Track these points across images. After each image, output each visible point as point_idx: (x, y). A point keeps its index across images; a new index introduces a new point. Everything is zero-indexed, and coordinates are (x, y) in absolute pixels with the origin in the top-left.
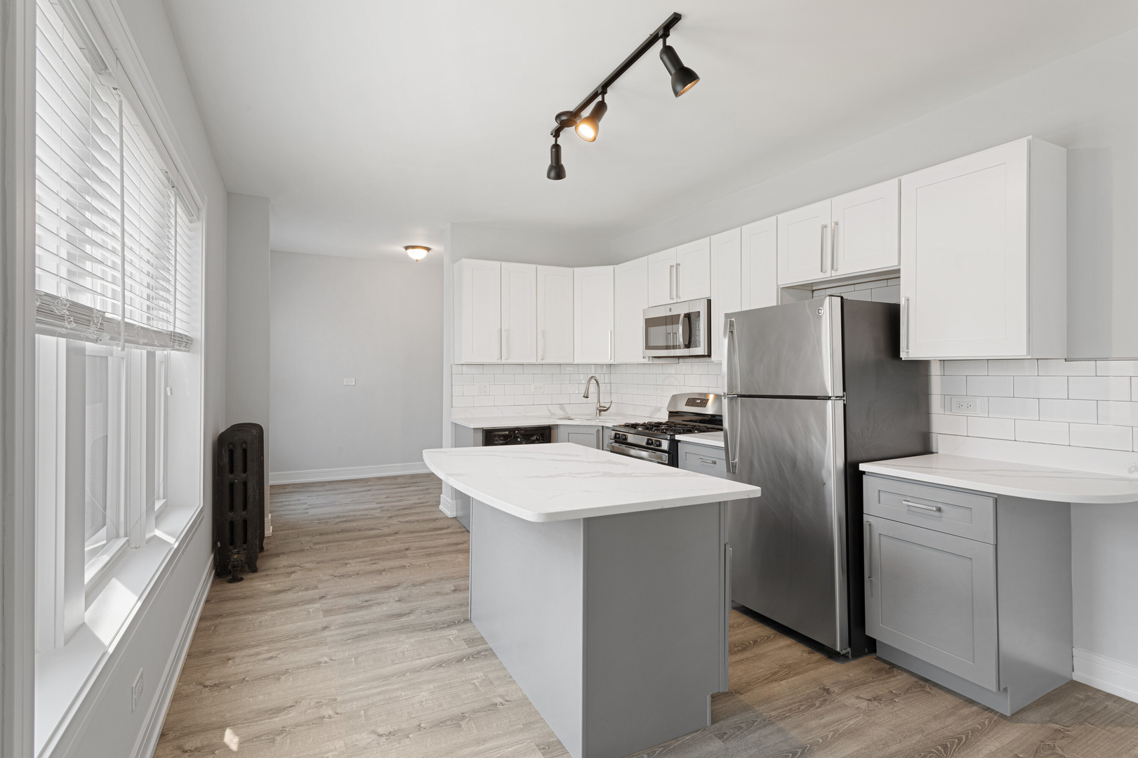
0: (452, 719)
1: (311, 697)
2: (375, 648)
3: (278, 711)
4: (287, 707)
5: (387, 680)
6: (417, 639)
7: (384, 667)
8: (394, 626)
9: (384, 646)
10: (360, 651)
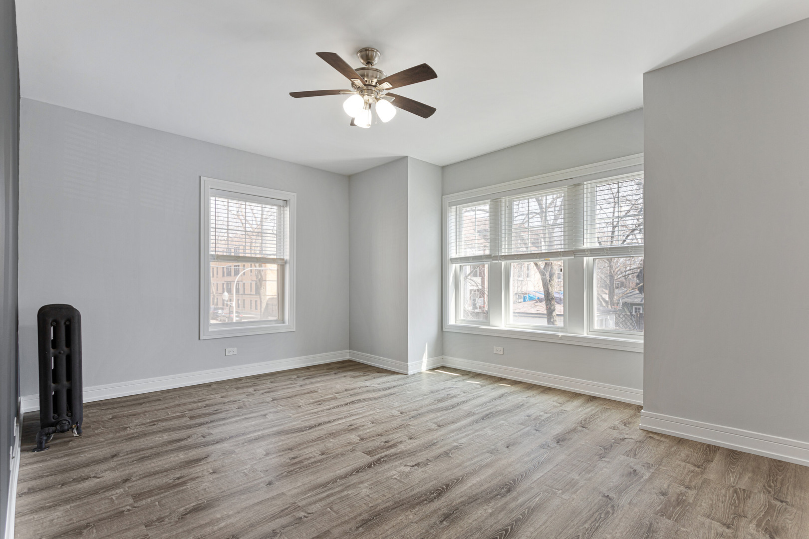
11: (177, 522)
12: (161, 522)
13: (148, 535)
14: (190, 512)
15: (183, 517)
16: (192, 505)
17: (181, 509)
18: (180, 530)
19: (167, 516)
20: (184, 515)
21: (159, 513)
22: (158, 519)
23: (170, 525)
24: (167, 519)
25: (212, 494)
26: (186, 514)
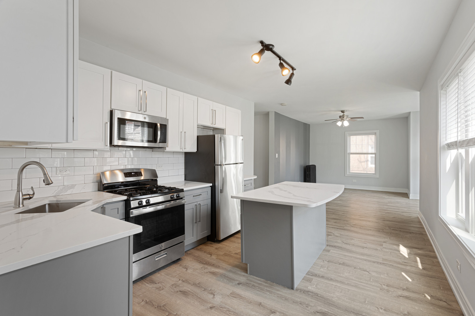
0: (344, 265)
1: (391, 296)
2: (353, 302)
3: (407, 298)
4: (402, 297)
5: (356, 285)
6: (330, 294)
7: (354, 291)
8: (334, 308)
9: (347, 300)
10: (361, 304)
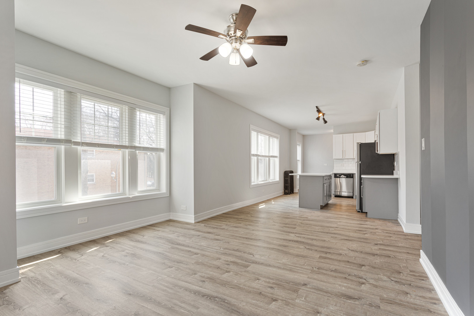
11: (363, 298)
12: (371, 304)
13: (380, 302)
14: (354, 298)
15: (359, 299)
16: (350, 301)
17: (357, 303)
18: (364, 294)
19: (366, 304)
20: (358, 299)
21: (370, 309)
22: (372, 306)
23: (368, 299)
24: (367, 303)
25: (334, 300)
26: (357, 299)
